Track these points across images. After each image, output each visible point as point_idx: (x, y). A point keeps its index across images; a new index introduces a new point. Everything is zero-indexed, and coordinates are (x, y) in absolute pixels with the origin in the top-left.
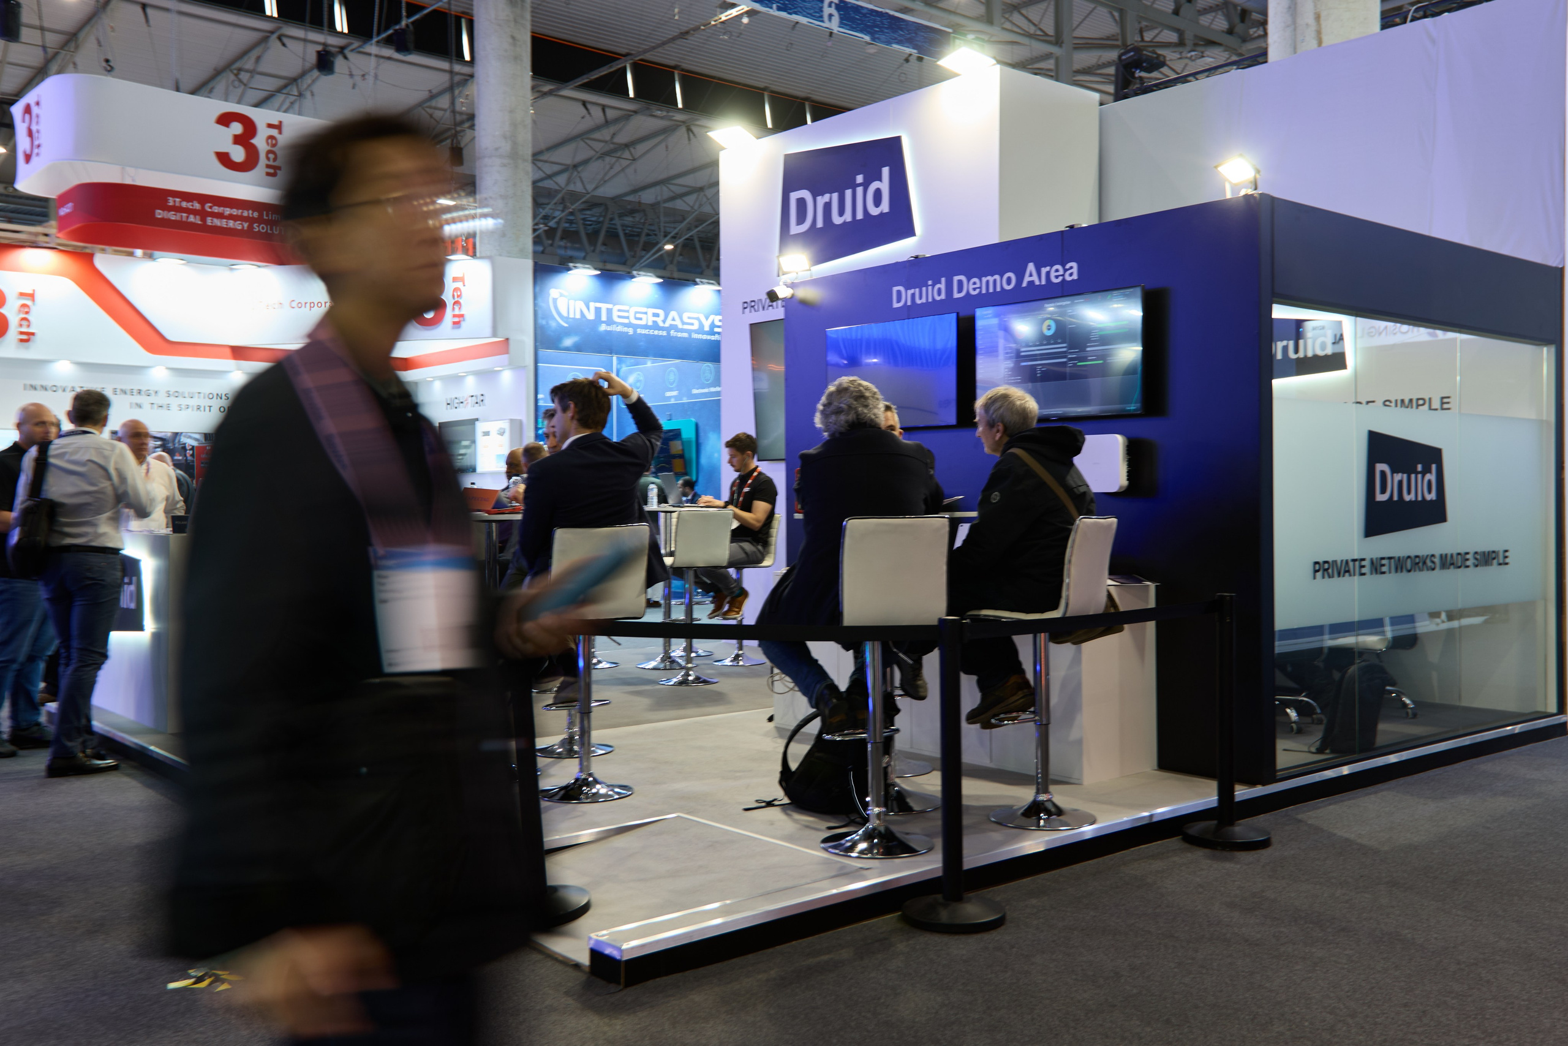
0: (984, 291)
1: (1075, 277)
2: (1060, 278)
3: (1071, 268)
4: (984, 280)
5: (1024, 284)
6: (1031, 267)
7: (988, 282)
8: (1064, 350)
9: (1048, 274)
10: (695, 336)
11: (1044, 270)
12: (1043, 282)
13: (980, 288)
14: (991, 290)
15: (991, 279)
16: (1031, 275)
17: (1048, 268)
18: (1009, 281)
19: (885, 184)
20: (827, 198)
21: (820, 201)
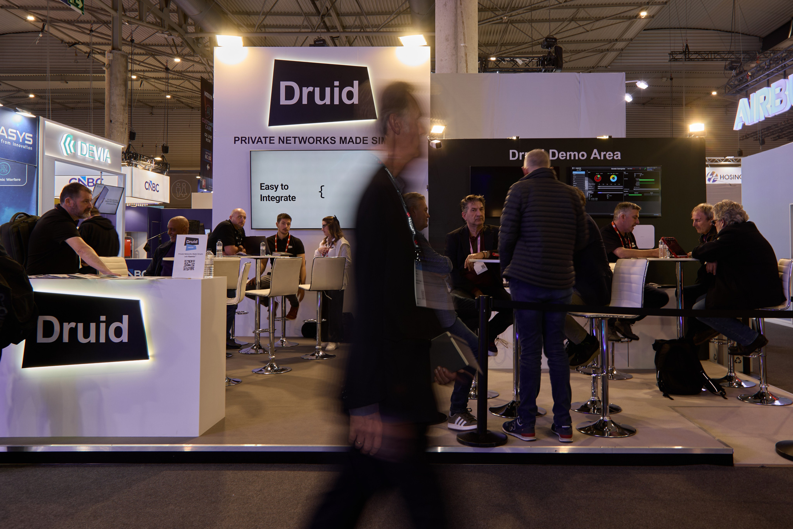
0: (568, 158)
1: (619, 158)
2: (611, 158)
3: (617, 154)
4: (568, 153)
5: (592, 158)
6: (595, 151)
7: (570, 155)
8: (622, 188)
9: (605, 155)
10: (15, 144)
11: (602, 154)
12: (602, 158)
13: (566, 156)
14: (572, 158)
15: (572, 154)
16: (595, 154)
17: (605, 153)
18: (583, 155)
19: (355, 89)
20: (311, 89)
21: (306, 90)
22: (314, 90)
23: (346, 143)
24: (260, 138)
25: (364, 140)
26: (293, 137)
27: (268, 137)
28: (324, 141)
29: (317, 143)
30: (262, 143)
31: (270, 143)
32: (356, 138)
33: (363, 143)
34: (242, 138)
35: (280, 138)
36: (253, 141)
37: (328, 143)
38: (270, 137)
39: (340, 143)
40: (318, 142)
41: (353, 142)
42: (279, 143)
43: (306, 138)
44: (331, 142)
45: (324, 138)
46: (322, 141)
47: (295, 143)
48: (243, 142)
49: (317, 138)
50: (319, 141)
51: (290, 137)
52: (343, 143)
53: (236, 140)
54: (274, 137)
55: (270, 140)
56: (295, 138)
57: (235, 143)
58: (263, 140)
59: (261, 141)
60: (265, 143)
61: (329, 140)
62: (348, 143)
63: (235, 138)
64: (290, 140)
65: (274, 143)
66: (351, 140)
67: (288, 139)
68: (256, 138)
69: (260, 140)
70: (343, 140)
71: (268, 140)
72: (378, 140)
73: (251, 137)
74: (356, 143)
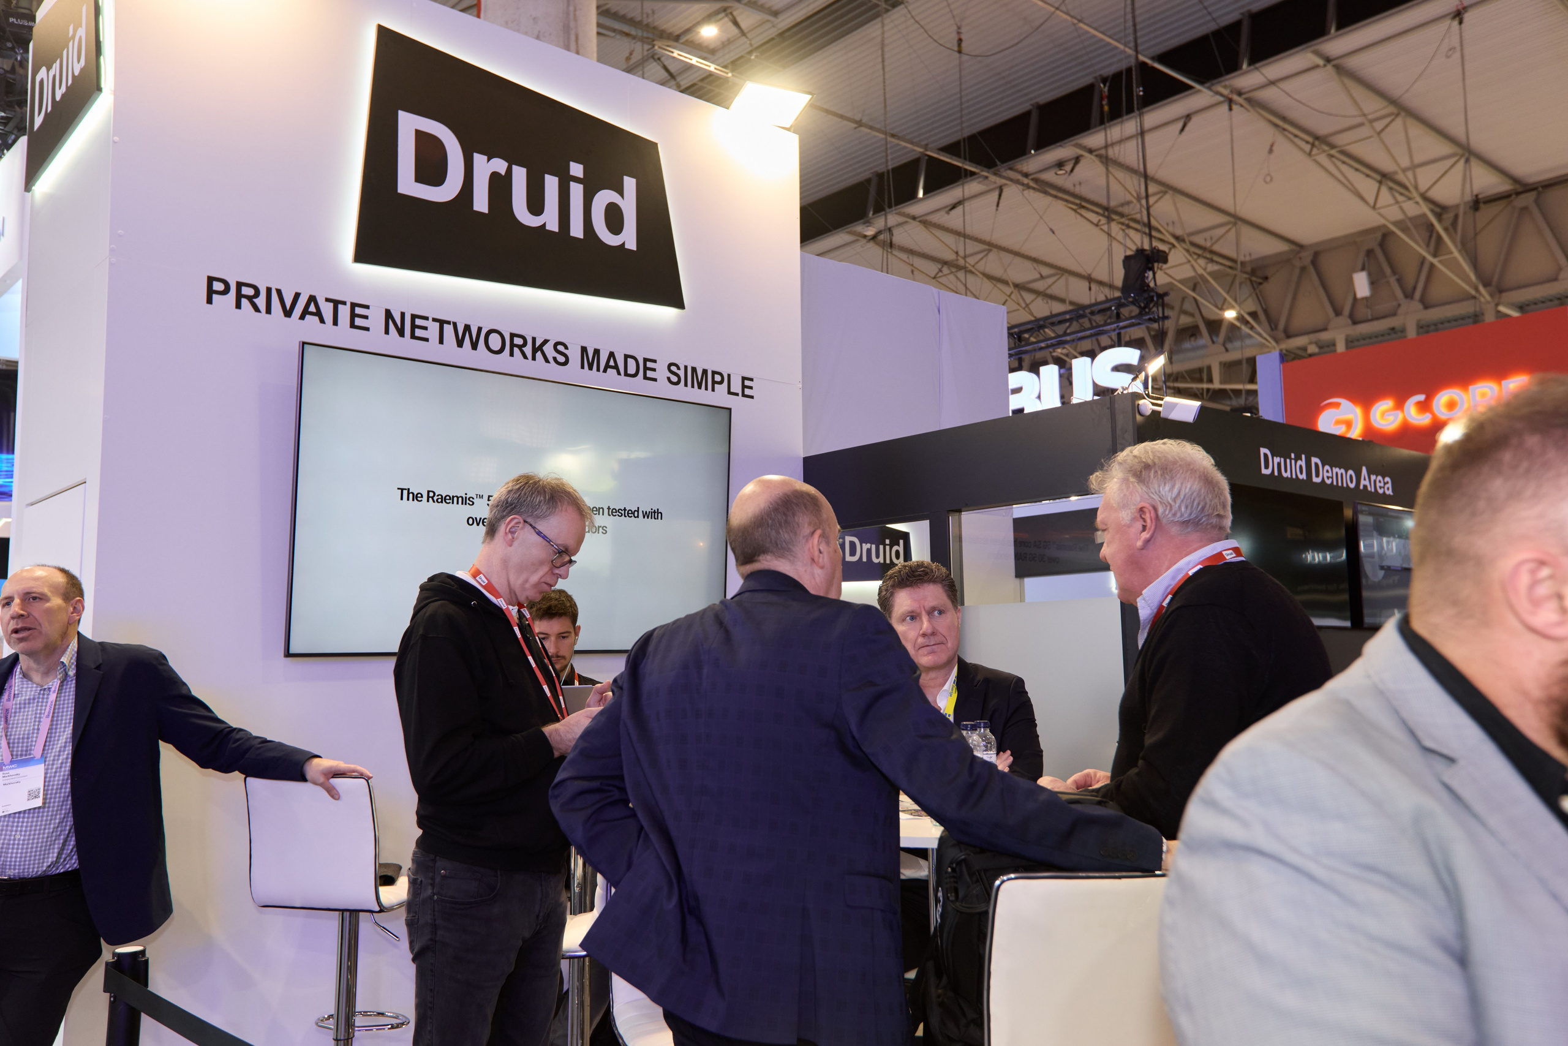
3: (1387, 481)
19: (629, 205)
20: (499, 165)
21: (485, 167)
22: (509, 171)
23: (598, 370)
24: (312, 299)
25: (646, 369)
26: (434, 320)
27: (344, 303)
28: (535, 350)
29: (512, 354)
30: (322, 321)
31: (353, 325)
32: (626, 357)
33: (645, 378)
34: (240, 285)
35: (388, 314)
36: (288, 306)
37: (547, 361)
38: (354, 306)
39: (583, 367)
40: (516, 350)
41: (616, 367)
42: (387, 332)
43: (480, 329)
44: (555, 359)
45: (534, 339)
46: (528, 350)
47: (441, 341)
48: (244, 302)
49: (513, 336)
50: (520, 347)
51: (426, 318)
52: (591, 368)
53: (214, 288)
54: (367, 307)
55: (353, 315)
56: (442, 323)
57: (209, 301)
58: (327, 310)
59: (318, 314)
60: (335, 323)
61: (549, 349)
62: (605, 371)
63: (211, 280)
64: (425, 328)
65: (367, 329)
66: (612, 363)
67: (418, 322)
68: (297, 296)
69: (312, 308)
70: (590, 359)
71: (344, 312)
72: (681, 373)
73: (279, 292)
74: (626, 374)
